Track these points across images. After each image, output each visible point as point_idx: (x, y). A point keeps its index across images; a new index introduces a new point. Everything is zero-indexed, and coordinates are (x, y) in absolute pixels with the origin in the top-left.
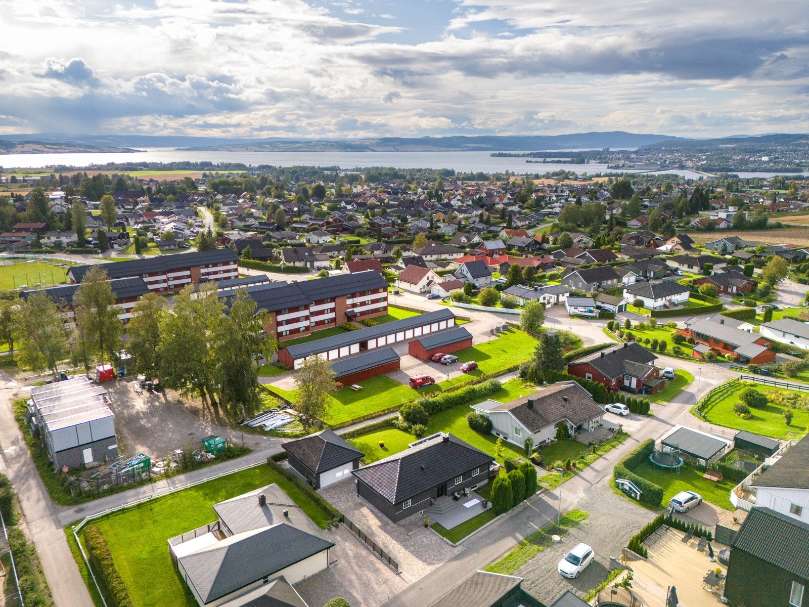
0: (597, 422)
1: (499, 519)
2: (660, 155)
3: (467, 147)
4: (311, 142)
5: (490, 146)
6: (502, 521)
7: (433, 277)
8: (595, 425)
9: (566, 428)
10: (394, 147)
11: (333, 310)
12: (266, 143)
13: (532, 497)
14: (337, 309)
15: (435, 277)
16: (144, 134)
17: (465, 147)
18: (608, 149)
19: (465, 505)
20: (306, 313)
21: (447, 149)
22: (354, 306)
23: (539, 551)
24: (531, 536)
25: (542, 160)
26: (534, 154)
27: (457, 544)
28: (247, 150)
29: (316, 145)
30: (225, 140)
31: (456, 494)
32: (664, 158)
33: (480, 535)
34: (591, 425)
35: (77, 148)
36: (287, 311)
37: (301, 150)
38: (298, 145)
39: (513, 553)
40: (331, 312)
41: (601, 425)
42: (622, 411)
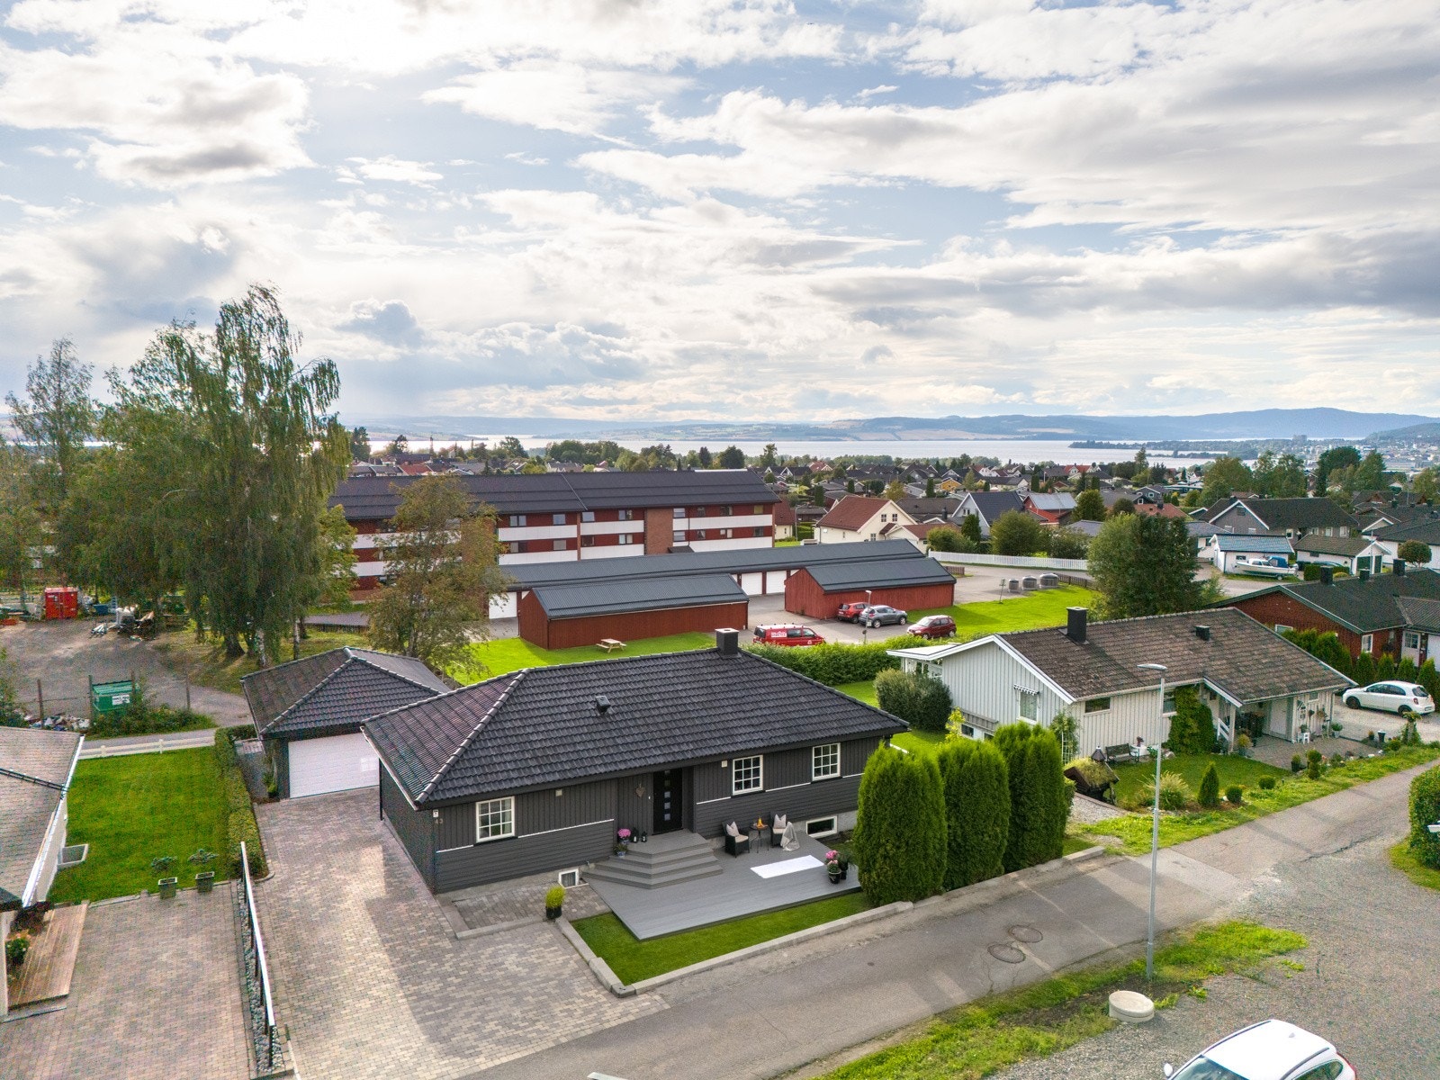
0: (1321, 713)
1: (873, 920)
2: (1414, 446)
3: (1028, 432)
4: (751, 426)
5: (1070, 431)
6: (888, 926)
7: (895, 516)
8: (1313, 724)
9: (1204, 717)
10: (893, 432)
11: (638, 538)
12: (677, 428)
13: (1042, 868)
14: (649, 537)
15: (900, 516)
16: (488, 416)
17: (1022, 433)
18: (1304, 437)
19: (756, 869)
20: (570, 531)
21: (990, 436)
22: (692, 535)
23: (1029, 1049)
24: (1011, 993)
25: (1171, 453)
26: (1155, 444)
27: (637, 986)
28: (646, 437)
29: (759, 430)
30: (614, 423)
31: (732, 829)
32: (1421, 450)
33: (763, 962)
34: (1297, 722)
35: (383, 434)
36: (523, 519)
37: (734, 437)
38: (730, 430)
39: (898, 1050)
40: (635, 542)
41: (1337, 728)
42: (1408, 699)
